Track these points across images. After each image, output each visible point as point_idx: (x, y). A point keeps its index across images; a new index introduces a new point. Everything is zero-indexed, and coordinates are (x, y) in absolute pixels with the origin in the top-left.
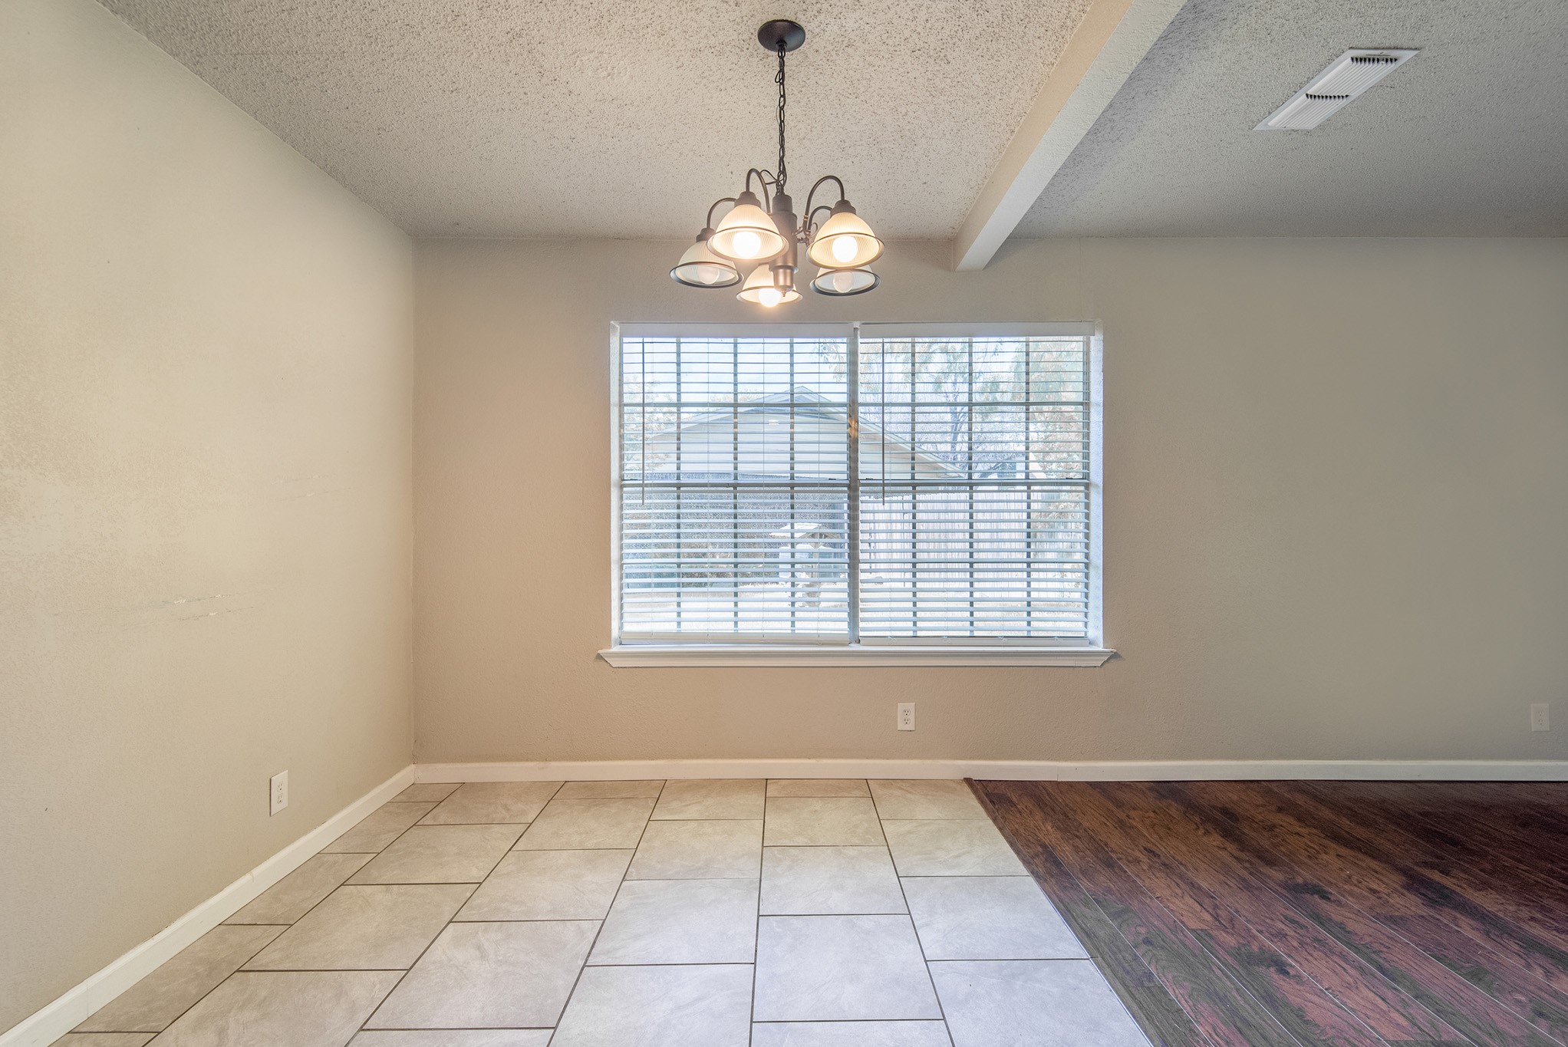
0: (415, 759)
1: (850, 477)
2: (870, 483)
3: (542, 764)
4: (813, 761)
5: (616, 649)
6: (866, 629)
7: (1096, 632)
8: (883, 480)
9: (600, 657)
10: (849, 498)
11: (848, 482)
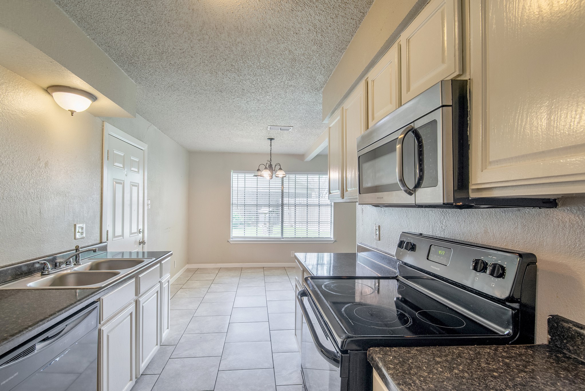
0: (188, 263)
1: (282, 203)
2: (286, 204)
3: (216, 264)
4: (273, 263)
5: (231, 240)
6: (285, 235)
7: (332, 236)
8: (289, 204)
9: (228, 241)
10: (281, 208)
11: (281, 204)
